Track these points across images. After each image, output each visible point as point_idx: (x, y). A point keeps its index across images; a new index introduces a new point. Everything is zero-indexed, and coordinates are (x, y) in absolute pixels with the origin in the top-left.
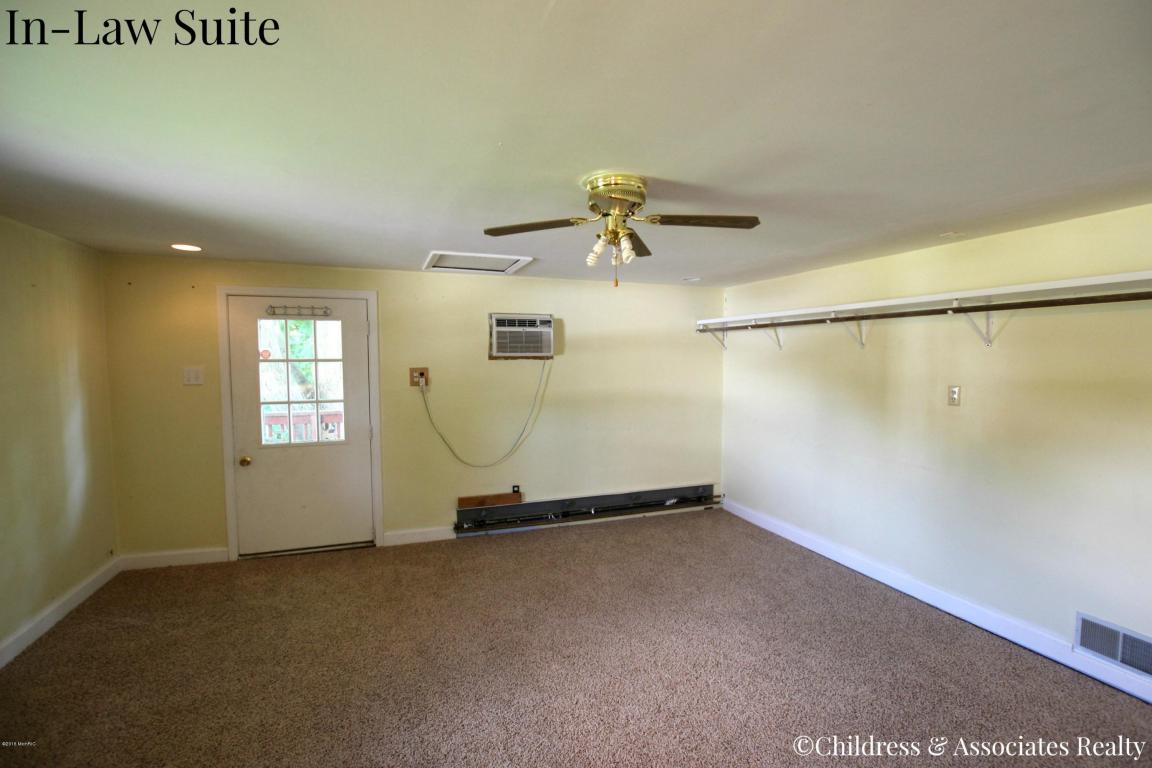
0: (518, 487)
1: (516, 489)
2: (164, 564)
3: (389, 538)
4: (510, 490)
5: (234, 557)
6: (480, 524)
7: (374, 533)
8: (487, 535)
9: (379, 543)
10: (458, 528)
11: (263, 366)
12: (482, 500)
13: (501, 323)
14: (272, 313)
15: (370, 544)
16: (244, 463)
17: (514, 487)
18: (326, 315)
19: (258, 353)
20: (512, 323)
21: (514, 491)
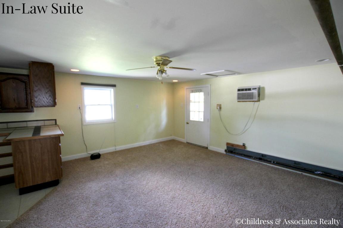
0: (245, 144)
1: (244, 145)
2: (177, 140)
3: (211, 148)
4: (242, 145)
5: (185, 142)
6: (231, 152)
7: (208, 146)
8: (234, 156)
9: (209, 148)
10: (226, 151)
11: (191, 103)
12: (233, 145)
13: (239, 90)
14: (192, 92)
15: (207, 148)
16: (188, 123)
17: (243, 144)
18: (201, 91)
19: (190, 101)
20: (242, 90)
21: (243, 145)
